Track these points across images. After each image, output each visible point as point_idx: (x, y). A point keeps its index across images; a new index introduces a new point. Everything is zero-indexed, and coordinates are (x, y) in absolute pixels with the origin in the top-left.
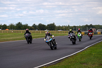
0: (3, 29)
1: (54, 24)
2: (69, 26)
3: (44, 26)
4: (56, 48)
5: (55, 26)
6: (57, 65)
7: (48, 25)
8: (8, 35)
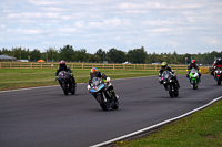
0: (32, 60)
1: (142, 50)
2: (175, 54)
3: (121, 53)
4: (115, 108)
5: (145, 54)
6: (150, 139)
7: (130, 52)
8: (44, 72)
